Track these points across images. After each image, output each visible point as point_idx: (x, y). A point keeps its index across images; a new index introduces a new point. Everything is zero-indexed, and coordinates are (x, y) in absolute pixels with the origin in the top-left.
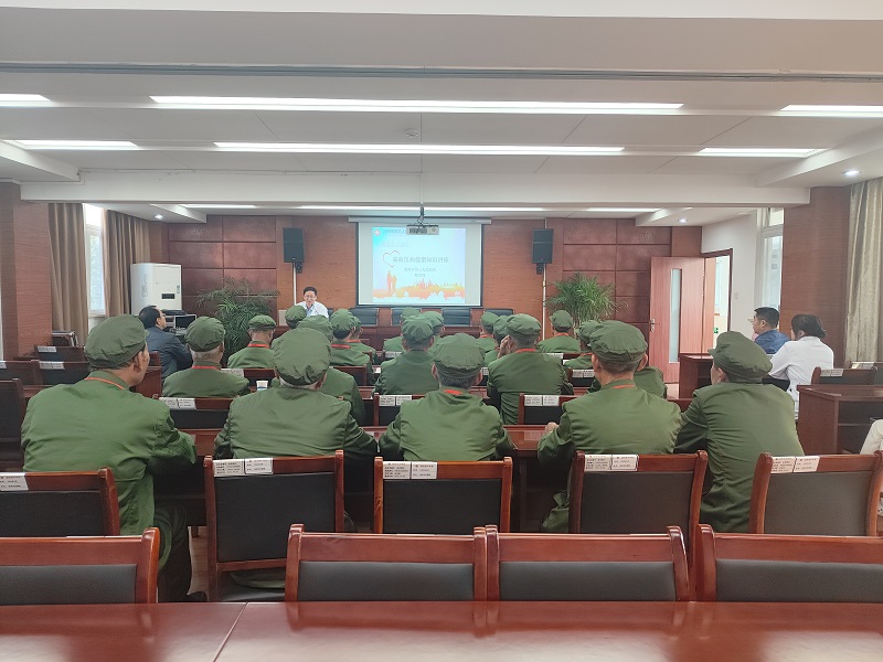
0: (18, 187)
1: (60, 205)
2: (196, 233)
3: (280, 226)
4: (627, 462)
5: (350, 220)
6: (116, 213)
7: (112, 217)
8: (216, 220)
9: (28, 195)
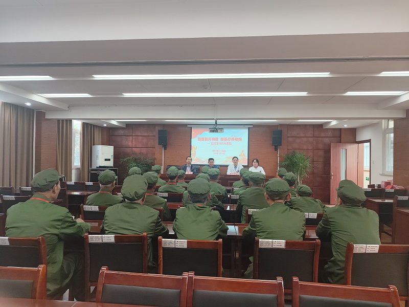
0: (44, 113)
1: (63, 120)
2: (121, 132)
3: (157, 128)
4: (280, 244)
5: (188, 126)
6: (87, 124)
7: (85, 126)
8: (130, 126)
9: (49, 116)
